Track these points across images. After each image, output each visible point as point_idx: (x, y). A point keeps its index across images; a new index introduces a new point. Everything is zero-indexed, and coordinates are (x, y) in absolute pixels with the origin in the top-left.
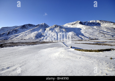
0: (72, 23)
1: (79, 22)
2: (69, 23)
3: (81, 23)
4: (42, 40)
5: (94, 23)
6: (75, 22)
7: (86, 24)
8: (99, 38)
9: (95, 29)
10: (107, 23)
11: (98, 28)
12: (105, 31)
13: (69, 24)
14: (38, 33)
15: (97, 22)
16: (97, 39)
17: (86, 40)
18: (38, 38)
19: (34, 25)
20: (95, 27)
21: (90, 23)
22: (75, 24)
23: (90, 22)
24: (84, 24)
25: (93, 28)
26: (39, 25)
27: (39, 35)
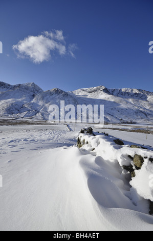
0: (91, 88)
1: (103, 88)
2: (85, 89)
3: (106, 91)
4: (22, 118)
5: (128, 94)
6: (95, 88)
7: (115, 93)
8: (138, 121)
9: (131, 103)
10: (151, 95)
11: (135, 102)
12: (147, 109)
13: (83, 90)
14: (14, 102)
15: (134, 92)
16: (135, 123)
17: (114, 124)
18: (13, 113)
19: (9, 85)
20: (130, 100)
21: (123, 93)
22: (95, 91)
23: (123, 90)
24: (111, 92)
25: (127, 102)
26: (20, 85)
27: (16, 107)
